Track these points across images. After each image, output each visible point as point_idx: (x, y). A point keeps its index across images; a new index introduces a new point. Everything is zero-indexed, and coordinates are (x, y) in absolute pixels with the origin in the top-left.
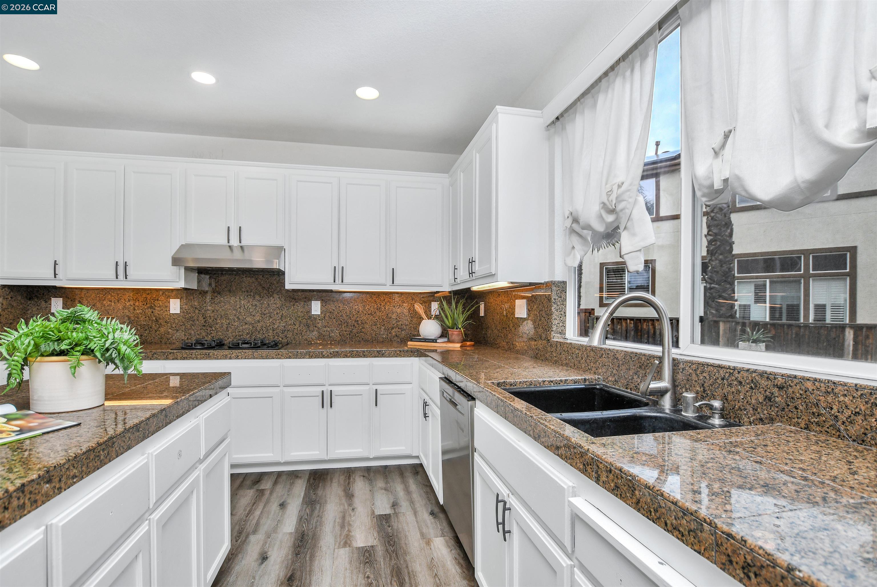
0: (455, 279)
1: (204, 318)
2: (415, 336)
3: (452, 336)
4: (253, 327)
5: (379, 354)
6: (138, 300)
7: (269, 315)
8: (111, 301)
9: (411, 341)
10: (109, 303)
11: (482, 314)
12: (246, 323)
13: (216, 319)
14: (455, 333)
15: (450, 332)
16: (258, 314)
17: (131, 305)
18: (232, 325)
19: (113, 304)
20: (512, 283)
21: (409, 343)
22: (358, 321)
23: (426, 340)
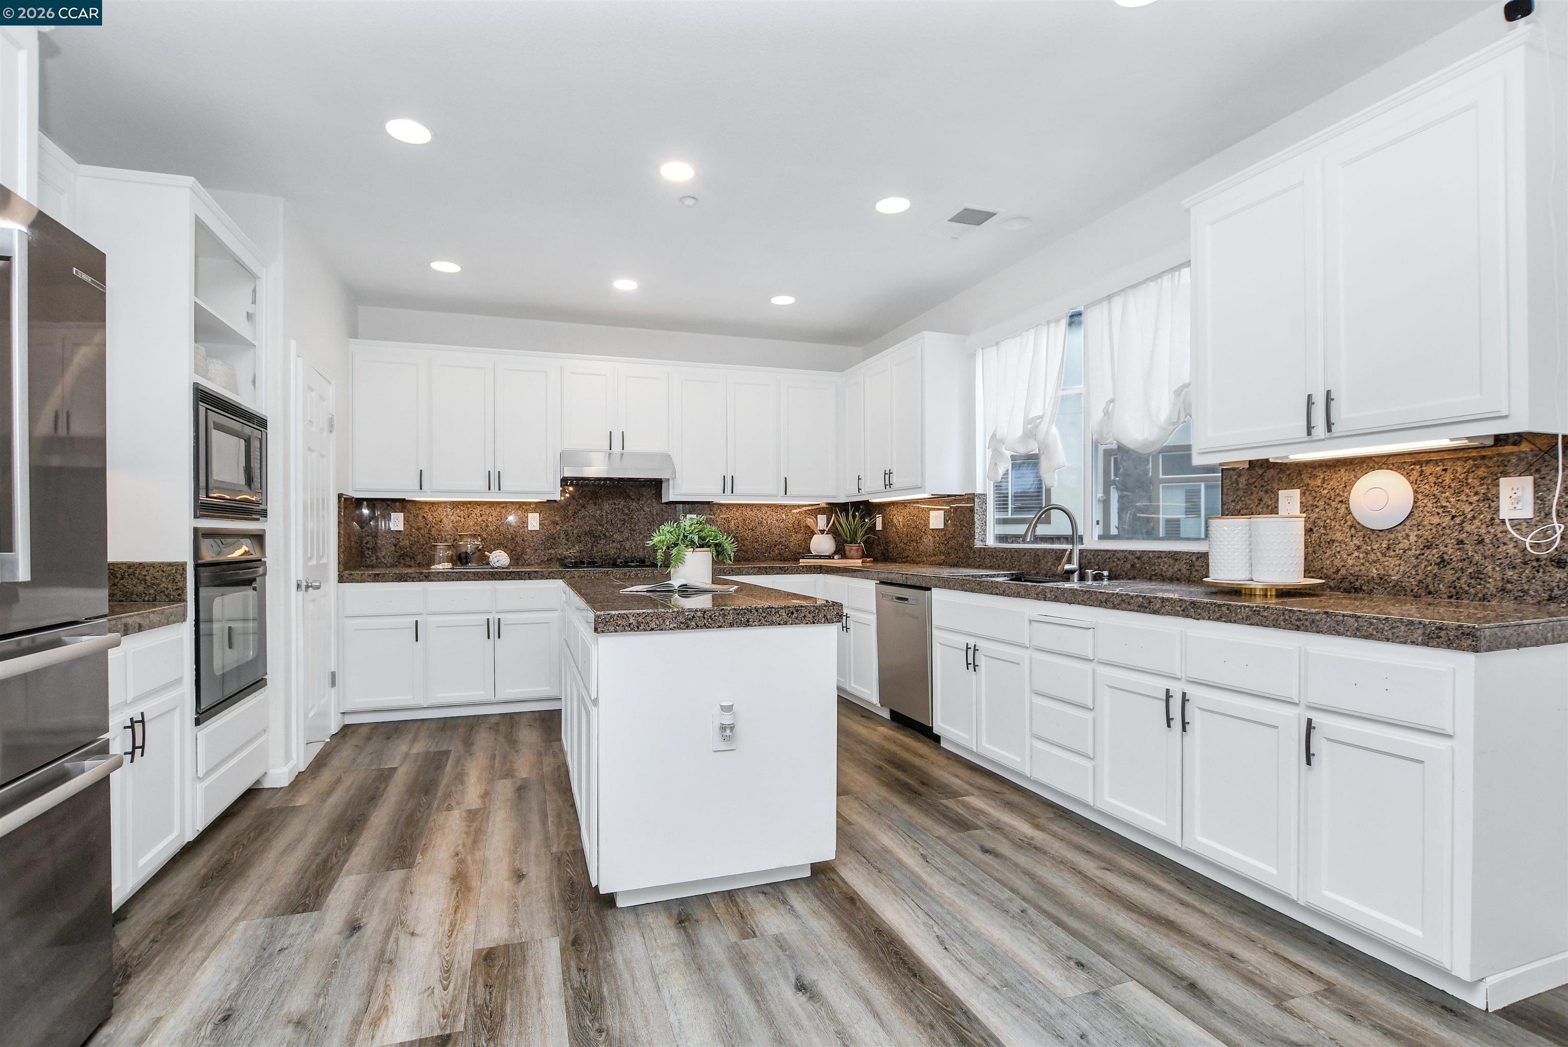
0: (859, 489)
1: (566, 536)
2: (806, 552)
3: (850, 552)
4: (621, 545)
5: (782, 570)
6: (492, 515)
7: (638, 531)
8: (460, 517)
9: (803, 558)
10: (458, 518)
11: (879, 527)
12: (613, 541)
13: (580, 537)
14: (855, 548)
15: (847, 547)
16: (626, 531)
17: (484, 521)
18: (598, 543)
19: (463, 519)
20: (932, 495)
21: (801, 560)
22: (737, 537)
23: (820, 557)
